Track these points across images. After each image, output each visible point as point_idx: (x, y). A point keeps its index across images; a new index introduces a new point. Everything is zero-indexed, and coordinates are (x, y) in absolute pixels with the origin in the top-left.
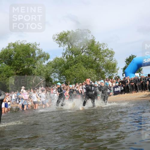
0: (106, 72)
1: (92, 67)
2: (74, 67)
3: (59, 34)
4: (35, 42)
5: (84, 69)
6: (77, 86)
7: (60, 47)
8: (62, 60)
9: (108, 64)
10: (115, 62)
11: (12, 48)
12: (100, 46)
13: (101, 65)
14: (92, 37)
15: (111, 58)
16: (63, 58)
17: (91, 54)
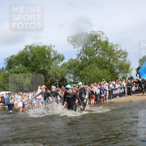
0: (120, 73)
1: (106, 68)
2: (88, 67)
3: (73, 35)
4: (51, 44)
5: (98, 69)
6: (92, 86)
7: (74, 48)
8: (76, 61)
9: (122, 64)
10: (128, 62)
11: (29, 50)
12: (114, 47)
13: (115, 66)
14: (106, 38)
15: (125, 58)
16: (77, 59)
17: (105, 54)
